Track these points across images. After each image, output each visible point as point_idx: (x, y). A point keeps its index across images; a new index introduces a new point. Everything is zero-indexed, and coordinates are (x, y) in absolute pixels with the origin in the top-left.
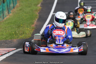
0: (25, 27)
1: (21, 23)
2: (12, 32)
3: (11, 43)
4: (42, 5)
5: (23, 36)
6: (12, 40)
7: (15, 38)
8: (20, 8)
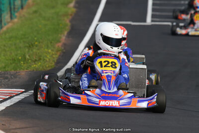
0: (42, 47)
1: (36, 39)
2: (17, 55)
3: (15, 77)
4: (77, 5)
5: (39, 65)
6: (17, 73)
7: (23, 68)
8: (34, 9)
